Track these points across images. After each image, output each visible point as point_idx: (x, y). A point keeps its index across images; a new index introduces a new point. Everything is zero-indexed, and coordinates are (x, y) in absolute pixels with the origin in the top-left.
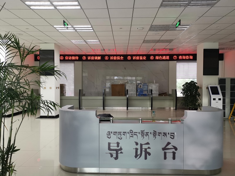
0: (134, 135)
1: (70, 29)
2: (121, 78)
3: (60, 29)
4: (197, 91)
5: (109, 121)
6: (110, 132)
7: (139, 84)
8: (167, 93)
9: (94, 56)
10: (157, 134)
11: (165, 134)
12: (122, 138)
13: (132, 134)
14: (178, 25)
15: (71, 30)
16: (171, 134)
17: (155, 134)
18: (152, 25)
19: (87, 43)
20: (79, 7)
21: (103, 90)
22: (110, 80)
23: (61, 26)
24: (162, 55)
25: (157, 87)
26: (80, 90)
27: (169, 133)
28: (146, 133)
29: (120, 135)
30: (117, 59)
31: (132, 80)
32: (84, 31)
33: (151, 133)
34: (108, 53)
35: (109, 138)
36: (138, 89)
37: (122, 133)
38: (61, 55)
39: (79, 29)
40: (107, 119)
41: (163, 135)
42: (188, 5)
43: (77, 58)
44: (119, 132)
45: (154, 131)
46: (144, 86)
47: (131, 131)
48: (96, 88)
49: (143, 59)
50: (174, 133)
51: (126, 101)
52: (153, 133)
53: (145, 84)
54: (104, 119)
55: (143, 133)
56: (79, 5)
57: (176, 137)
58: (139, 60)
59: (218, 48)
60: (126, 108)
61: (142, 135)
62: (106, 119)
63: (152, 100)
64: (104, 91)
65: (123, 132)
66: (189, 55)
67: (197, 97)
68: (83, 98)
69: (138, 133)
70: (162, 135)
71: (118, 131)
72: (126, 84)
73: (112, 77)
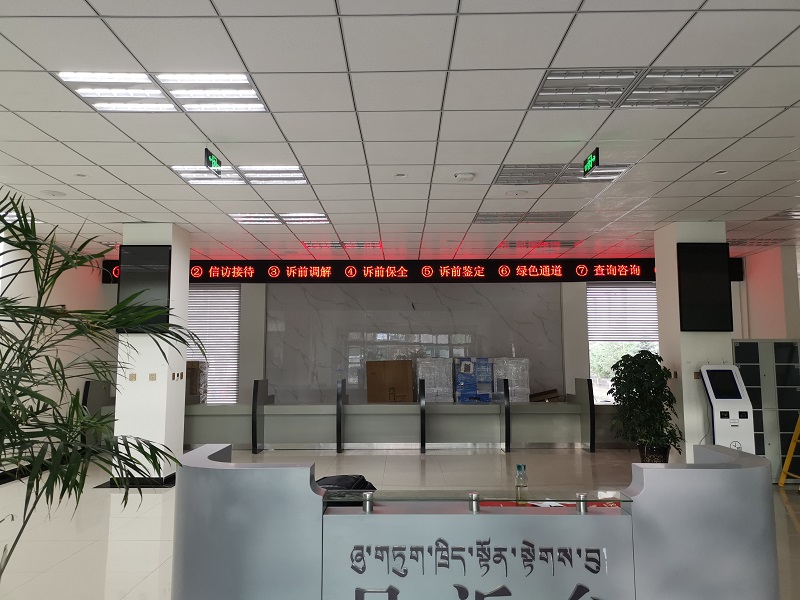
0: (454, 557)
1: (228, 175)
2: (401, 337)
3: (195, 175)
4: (665, 384)
5: (360, 504)
6: (361, 548)
7: (462, 359)
8: (560, 393)
9: (309, 264)
10: (538, 554)
11: (566, 554)
12: (406, 571)
13: (445, 554)
14: (589, 165)
15: (230, 180)
16: (590, 555)
17: (528, 552)
18: (502, 166)
19: (284, 222)
20: (260, 107)
21: (338, 382)
22: (362, 343)
23: (198, 168)
24: (539, 263)
25: (523, 370)
26: (256, 382)
27: (579, 552)
28: (496, 550)
29: (399, 559)
30: (385, 274)
31: (437, 344)
32: (274, 182)
33: (514, 551)
34: (355, 254)
35: (361, 573)
36: (459, 377)
37: (407, 553)
38: (193, 263)
39: (258, 175)
40: (353, 499)
41: (560, 559)
42: (622, 101)
43: (250, 271)
44: (395, 549)
45: (525, 543)
46: (479, 365)
47: (441, 545)
48: (313, 373)
49: (473, 274)
50: (598, 551)
51: (417, 421)
52: (523, 550)
53: (482, 360)
54: (339, 499)
55: (483, 550)
56: (261, 99)
57: (605, 567)
58: (462, 279)
59: (725, 242)
60: (418, 445)
61: (480, 560)
62: (348, 498)
63: (508, 416)
64: (340, 385)
65: (412, 549)
66: (627, 262)
67: (666, 407)
68: (267, 409)
69: (467, 550)
70: (556, 558)
71: (391, 544)
72: (418, 360)
73: (369, 336)
